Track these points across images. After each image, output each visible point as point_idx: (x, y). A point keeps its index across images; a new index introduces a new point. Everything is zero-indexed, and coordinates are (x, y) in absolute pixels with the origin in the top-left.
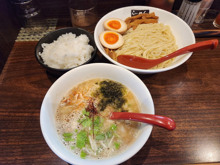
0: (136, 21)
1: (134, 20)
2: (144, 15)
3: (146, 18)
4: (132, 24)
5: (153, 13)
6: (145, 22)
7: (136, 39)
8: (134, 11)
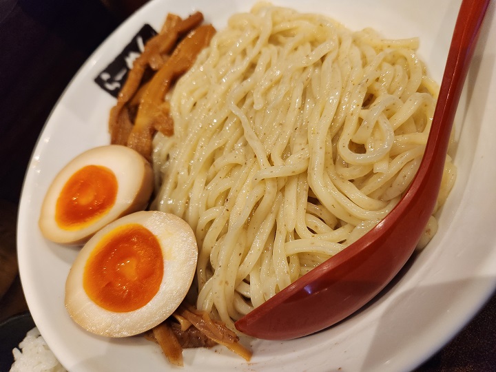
0: (145, 98)
1: (134, 102)
2: (151, 53)
3: (165, 57)
4: (142, 120)
5: (170, 18)
6: (178, 69)
7: (220, 162)
8: (106, 77)
